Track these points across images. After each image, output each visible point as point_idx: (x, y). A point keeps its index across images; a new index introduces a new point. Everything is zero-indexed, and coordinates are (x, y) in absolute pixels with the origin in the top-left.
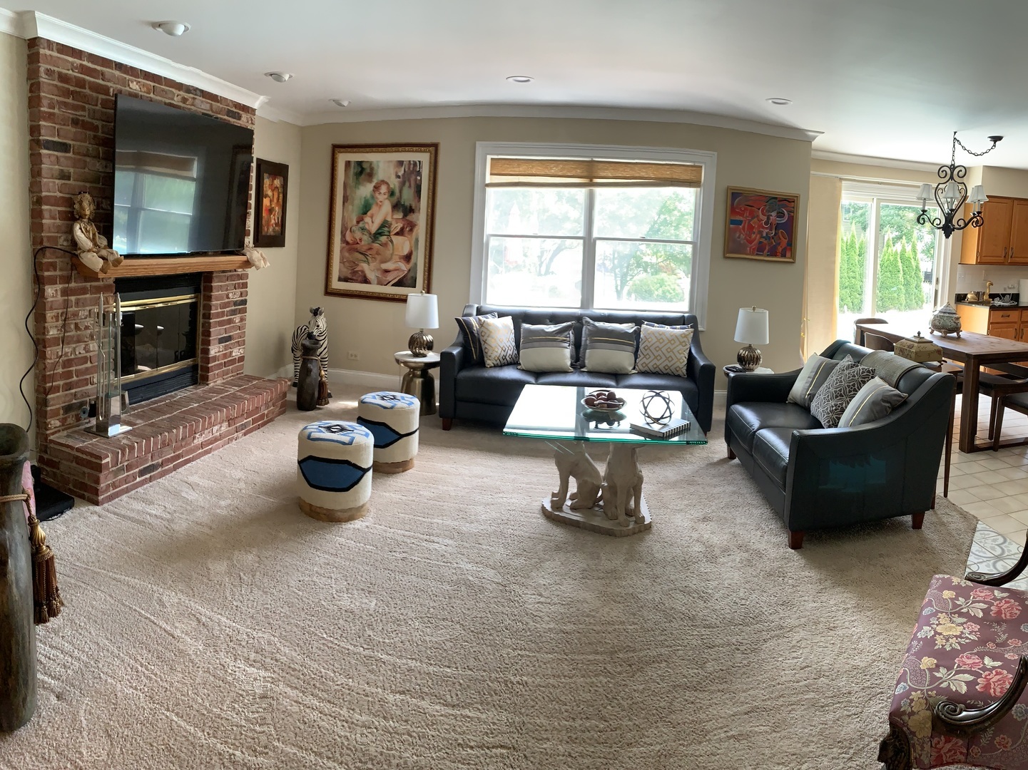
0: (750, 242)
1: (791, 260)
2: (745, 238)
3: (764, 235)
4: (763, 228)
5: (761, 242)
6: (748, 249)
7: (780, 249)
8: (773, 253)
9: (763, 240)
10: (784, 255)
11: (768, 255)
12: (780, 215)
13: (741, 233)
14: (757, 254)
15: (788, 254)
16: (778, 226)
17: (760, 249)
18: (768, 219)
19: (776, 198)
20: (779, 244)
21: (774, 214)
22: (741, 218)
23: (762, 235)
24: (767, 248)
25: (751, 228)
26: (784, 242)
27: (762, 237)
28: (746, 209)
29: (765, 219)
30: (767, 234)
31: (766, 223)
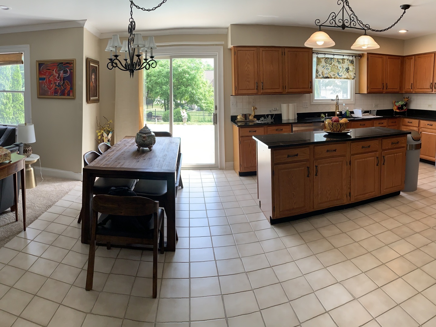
0: (50, 89)
1: (73, 97)
2: (47, 87)
3: (57, 84)
4: (57, 80)
5: (56, 89)
6: (49, 93)
7: (66, 91)
8: (63, 94)
9: (57, 87)
10: (69, 95)
11: (60, 95)
12: (65, 72)
13: (45, 85)
14: (54, 95)
15: (71, 94)
17: (56, 92)
18: (59, 75)
19: (62, 63)
20: (66, 89)
21: (62, 72)
22: (45, 77)
23: (56, 84)
24: (59, 91)
25: (50, 81)
26: (68, 87)
27: (56, 85)
28: (47, 72)
29: (57, 75)
30: (59, 83)
31: (58, 78)
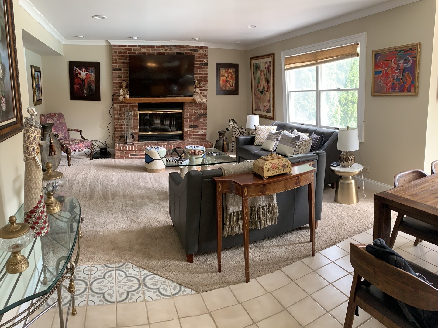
0: (387, 84)
1: (414, 94)
2: (384, 83)
3: (396, 78)
4: (395, 73)
5: (393, 83)
6: (386, 89)
7: (406, 87)
8: (402, 90)
9: (395, 82)
10: (409, 91)
11: (398, 92)
12: (406, 61)
13: (381, 79)
14: (391, 92)
15: (412, 90)
16: (404, 70)
17: (393, 88)
18: (398, 66)
19: (403, 50)
20: (405, 83)
21: (402, 62)
22: (381, 70)
23: (394, 78)
24: (398, 87)
25: (387, 75)
26: (410, 80)
27: (394, 80)
28: (384, 63)
29: (396, 66)
30: (397, 77)
31: (397, 70)
